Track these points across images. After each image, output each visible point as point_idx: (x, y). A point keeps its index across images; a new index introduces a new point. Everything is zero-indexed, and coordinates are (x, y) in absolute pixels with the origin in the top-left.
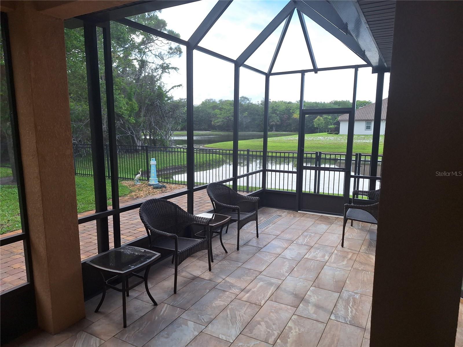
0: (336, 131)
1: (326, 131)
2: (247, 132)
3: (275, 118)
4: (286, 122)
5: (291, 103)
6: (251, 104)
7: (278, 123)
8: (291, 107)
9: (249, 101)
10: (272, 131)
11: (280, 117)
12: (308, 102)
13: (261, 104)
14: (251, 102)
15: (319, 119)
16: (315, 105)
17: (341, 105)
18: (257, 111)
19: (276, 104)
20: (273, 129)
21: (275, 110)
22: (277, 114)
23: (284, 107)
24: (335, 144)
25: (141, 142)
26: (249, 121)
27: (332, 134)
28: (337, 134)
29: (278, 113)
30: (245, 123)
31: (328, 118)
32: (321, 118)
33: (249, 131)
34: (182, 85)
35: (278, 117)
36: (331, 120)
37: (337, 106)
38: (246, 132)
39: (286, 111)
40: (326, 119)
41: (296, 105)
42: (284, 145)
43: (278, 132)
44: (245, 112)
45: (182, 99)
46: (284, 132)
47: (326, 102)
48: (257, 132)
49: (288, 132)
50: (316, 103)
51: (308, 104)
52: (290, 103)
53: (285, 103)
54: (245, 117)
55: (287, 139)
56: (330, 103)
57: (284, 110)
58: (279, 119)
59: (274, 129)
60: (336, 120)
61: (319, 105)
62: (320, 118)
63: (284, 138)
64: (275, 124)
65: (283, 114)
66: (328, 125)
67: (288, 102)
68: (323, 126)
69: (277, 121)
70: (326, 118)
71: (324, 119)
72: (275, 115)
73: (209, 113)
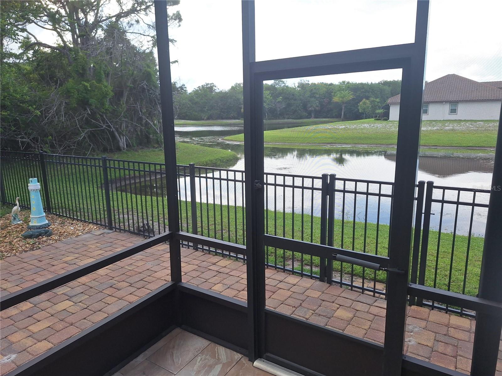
0: (385, 116)
1: (373, 117)
2: (282, 119)
3: (314, 102)
4: (327, 107)
5: (333, 84)
6: (287, 87)
7: (317, 108)
8: (332, 89)
9: (284, 83)
10: (310, 118)
11: (319, 101)
12: (352, 83)
13: (298, 87)
14: (287, 85)
15: (365, 103)
16: (361, 86)
17: (391, 86)
18: (293, 95)
19: (315, 87)
20: (311, 115)
21: (314, 93)
22: (316, 98)
23: (325, 89)
24: (383, 133)
25: (124, 137)
26: (284, 106)
27: (380, 120)
28: (386, 120)
29: (318, 96)
30: (279, 109)
31: (376, 101)
32: (367, 101)
33: (284, 118)
34: (177, 62)
35: (318, 101)
36: (379, 104)
37: (387, 86)
38: (280, 119)
39: (327, 94)
40: (373, 103)
41: (338, 87)
42: (319, 135)
43: (318, 119)
44: (280, 97)
45: (208, 84)
46: (325, 119)
47: (373, 83)
48: (293, 119)
49: (329, 119)
50: (362, 84)
51: (353, 85)
52: (331, 84)
53: (326, 84)
54: (279, 102)
55: (324, 128)
56: (379, 83)
57: (325, 93)
58: (319, 104)
59: (313, 116)
60: (386, 103)
61: (365, 86)
62: (365, 101)
63: (321, 127)
64: (313, 110)
65: (323, 97)
66: (376, 109)
67: (329, 84)
68: (369, 111)
69: (316, 106)
70: (373, 101)
71: (371, 102)
72: (313, 99)
73: (238, 99)
